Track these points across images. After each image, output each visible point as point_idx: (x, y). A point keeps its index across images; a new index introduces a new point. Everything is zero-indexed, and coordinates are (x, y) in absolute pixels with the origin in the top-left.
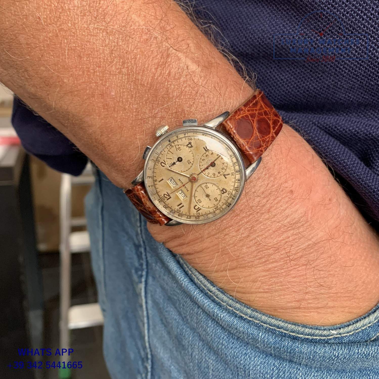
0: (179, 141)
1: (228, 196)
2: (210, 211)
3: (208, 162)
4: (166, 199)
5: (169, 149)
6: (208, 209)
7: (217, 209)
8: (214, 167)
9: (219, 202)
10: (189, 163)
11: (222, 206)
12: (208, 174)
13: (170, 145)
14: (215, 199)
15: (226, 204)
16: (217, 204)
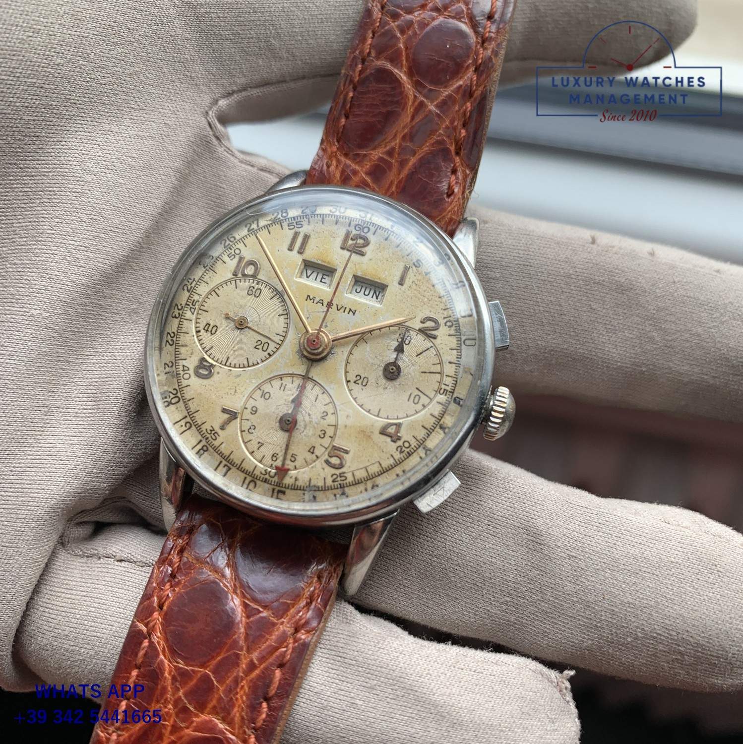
0: (433, 420)
1: (184, 363)
2: (203, 284)
3: (307, 418)
4: (354, 232)
5: (445, 377)
6: (212, 285)
7: (190, 304)
8: (279, 418)
9: (198, 329)
10: (358, 378)
11: (180, 321)
12: (284, 385)
13: (447, 391)
14: (215, 328)
15: (173, 337)
16: (198, 317)
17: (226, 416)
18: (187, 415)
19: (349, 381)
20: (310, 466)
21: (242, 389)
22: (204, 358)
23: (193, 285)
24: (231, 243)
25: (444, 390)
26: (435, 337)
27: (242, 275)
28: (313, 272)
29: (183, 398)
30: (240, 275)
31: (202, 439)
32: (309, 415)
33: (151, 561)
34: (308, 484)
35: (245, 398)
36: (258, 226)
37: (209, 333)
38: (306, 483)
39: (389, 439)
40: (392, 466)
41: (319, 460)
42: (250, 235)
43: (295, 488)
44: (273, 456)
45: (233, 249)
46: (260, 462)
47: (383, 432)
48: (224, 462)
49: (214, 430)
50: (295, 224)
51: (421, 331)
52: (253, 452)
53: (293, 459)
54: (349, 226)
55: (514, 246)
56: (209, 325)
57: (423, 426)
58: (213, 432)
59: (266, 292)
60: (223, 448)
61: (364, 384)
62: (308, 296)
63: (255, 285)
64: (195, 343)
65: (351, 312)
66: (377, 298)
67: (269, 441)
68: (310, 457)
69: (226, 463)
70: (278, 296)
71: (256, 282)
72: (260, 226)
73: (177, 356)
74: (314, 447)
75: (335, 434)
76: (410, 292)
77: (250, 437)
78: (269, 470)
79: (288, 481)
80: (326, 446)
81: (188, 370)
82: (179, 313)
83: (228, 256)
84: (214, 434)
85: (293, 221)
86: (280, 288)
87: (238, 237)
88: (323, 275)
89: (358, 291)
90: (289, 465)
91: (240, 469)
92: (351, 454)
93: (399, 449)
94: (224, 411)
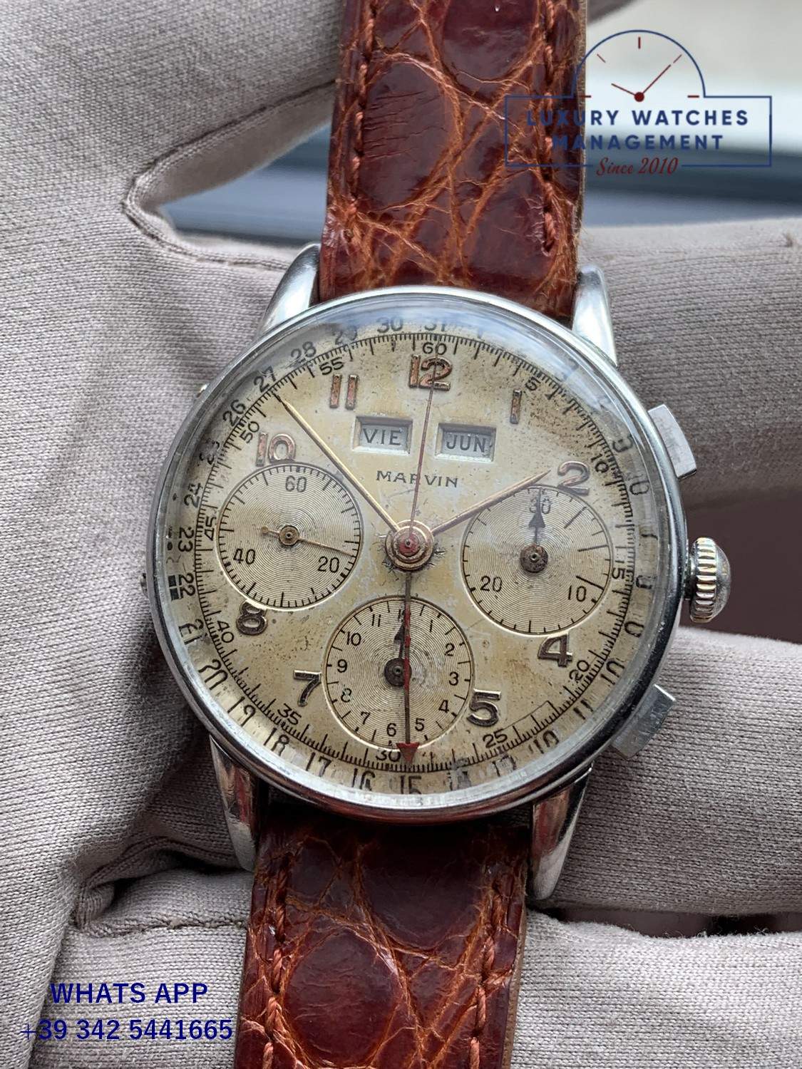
0: (613, 620)
1: (218, 617)
2: (215, 490)
3: (426, 662)
4: (424, 357)
5: (615, 549)
6: (229, 488)
7: (204, 525)
8: (382, 670)
9: (225, 561)
10: (486, 580)
11: (195, 555)
12: (377, 618)
13: (623, 570)
14: (251, 554)
15: (191, 581)
16: (221, 542)
17: (304, 684)
18: (244, 695)
19: (474, 589)
20: (448, 732)
21: (317, 638)
22: (247, 604)
23: (200, 494)
24: (240, 416)
25: (619, 569)
26: (586, 493)
27: (271, 462)
28: (376, 431)
29: (232, 671)
30: (267, 463)
31: (276, 726)
32: (427, 654)
33: (227, 916)
34: (451, 759)
35: (324, 650)
36: (274, 380)
37: (244, 563)
38: (448, 759)
39: (555, 665)
40: (568, 702)
41: (459, 719)
42: (266, 395)
43: (434, 768)
44: (388, 728)
45: (246, 425)
46: (372, 741)
47: (544, 655)
48: (318, 754)
49: (290, 709)
50: (330, 365)
51: (562, 488)
52: (357, 729)
53: (420, 727)
54: (414, 349)
56: (241, 550)
57: (600, 633)
58: (290, 713)
59: (314, 482)
60: (310, 734)
61: (497, 588)
62: (380, 472)
63: (294, 473)
64: (227, 583)
65: (450, 483)
66: (483, 451)
67: (377, 707)
68: (444, 718)
69: (322, 754)
70: (333, 483)
71: (294, 468)
72: (278, 378)
73: (205, 609)
74: (447, 702)
75: (472, 675)
76: (530, 431)
77: (347, 707)
78: (389, 750)
79: (420, 761)
80: (464, 696)
81: (228, 627)
82: (190, 543)
83: (241, 436)
84: (291, 716)
85: (326, 360)
86: (333, 470)
87: (248, 404)
88: (392, 432)
89: (451, 445)
90: (416, 737)
91: (344, 758)
92: (503, 699)
93: (573, 675)
94: (299, 677)
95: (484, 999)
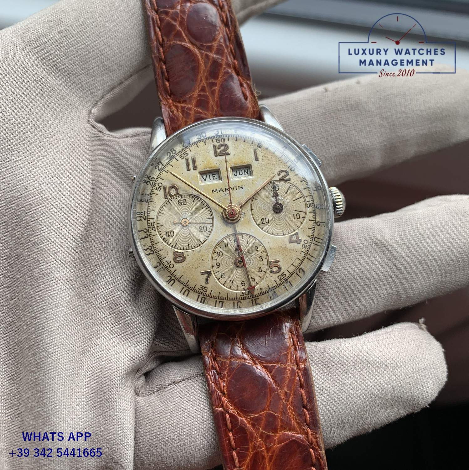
0: (312, 222)
1: (166, 259)
2: (151, 212)
3: (248, 255)
4: (217, 145)
5: (306, 197)
6: (157, 210)
7: (151, 226)
8: (233, 263)
9: (163, 238)
10: (263, 220)
11: (150, 238)
12: (226, 244)
13: (310, 204)
14: (172, 232)
15: (151, 249)
16: (159, 231)
17: (206, 276)
18: (183, 286)
19: (259, 224)
20: (264, 279)
21: (206, 257)
22: (176, 251)
23: (146, 215)
24: (154, 182)
25: (309, 204)
26: (289, 180)
27: (170, 196)
28: (206, 176)
29: (176, 278)
30: (169, 197)
31: (199, 295)
32: (249, 252)
33: (196, 373)
34: (268, 288)
35: (210, 261)
36: (163, 165)
37: (170, 237)
38: (267, 289)
39: (296, 244)
40: (304, 256)
41: (267, 273)
42: (162, 172)
43: (263, 294)
44: (242, 283)
45: (157, 185)
46: (237, 290)
47: (291, 242)
48: (218, 301)
49: (203, 287)
50: (183, 155)
51: (281, 180)
52: (230, 287)
53: (253, 280)
54: (213, 142)
55: (288, 112)
56: (168, 232)
57: (309, 228)
58: (203, 288)
59: (189, 200)
60: (213, 294)
61: (267, 222)
62: (213, 190)
63: (180, 198)
64: (165, 246)
65: (240, 188)
66: (248, 174)
67: (235, 277)
68: (261, 274)
69: (219, 300)
70: (196, 198)
71: (180, 196)
72: (164, 165)
73: (160, 258)
74: (261, 268)
75: (268, 256)
76: (264, 162)
77: (224, 280)
78: (244, 292)
79: (256, 292)
80: (267, 264)
81: (171, 262)
82: (147, 234)
83: (156, 189)
84: (204, 289)
85: (181, 154)
86: (195, 193)
87: (155, 177)
88: (213, 175)
89: (236, 174)
90: (253, 284)
91: (228, 299)
92: (281, 261)
93: (303, 246)
94: (203, 273)
95: (300, 374)
